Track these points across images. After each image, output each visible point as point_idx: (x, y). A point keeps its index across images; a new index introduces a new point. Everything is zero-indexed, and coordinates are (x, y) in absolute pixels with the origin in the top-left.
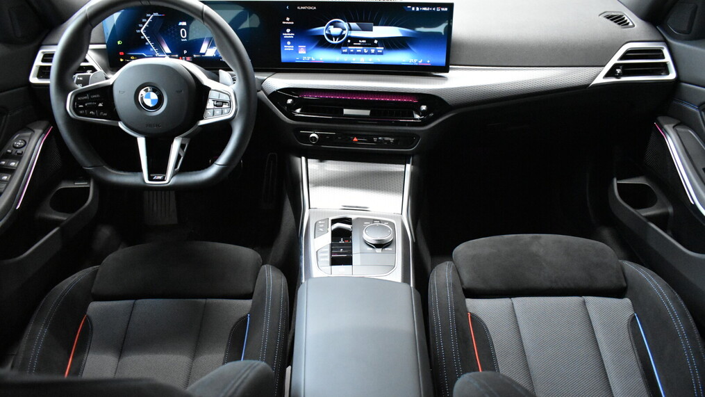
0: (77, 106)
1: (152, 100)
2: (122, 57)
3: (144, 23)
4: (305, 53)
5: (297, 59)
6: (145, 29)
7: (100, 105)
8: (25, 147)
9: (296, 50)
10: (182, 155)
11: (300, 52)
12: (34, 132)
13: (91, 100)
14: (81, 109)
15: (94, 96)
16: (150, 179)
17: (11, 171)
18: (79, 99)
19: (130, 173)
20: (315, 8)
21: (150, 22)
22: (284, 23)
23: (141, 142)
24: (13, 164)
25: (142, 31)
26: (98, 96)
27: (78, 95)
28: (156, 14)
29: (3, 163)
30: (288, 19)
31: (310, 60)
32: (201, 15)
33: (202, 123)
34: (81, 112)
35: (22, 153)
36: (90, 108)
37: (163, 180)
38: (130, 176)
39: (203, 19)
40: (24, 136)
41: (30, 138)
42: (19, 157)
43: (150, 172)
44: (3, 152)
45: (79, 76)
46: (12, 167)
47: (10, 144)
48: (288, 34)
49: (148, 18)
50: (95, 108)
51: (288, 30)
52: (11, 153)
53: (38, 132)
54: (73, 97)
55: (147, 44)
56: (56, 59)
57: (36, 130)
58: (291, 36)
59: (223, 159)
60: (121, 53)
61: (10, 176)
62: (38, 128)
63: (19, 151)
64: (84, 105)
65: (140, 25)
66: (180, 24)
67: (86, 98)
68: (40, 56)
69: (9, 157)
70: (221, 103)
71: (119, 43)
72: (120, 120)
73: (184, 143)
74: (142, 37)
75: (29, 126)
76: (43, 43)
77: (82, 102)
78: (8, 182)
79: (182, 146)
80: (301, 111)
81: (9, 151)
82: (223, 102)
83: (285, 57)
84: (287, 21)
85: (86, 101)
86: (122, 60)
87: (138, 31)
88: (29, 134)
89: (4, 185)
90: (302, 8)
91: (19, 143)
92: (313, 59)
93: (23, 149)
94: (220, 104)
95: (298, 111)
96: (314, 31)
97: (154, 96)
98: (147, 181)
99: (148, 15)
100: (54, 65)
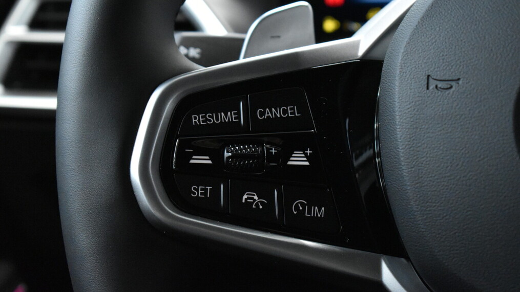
0: (184, 157)
7: (298, 160)
13: (255, 131)
14: (200, 172)
15: (270, 113)
18: (197, 119)
26: (292, 112)
27: (196, 99)
34: (198, 192)
36: (241, 174)
50: (271, 175)
64: (216, 155)
67: (230, 116)
68: (27, 4)
85: (230, 134)
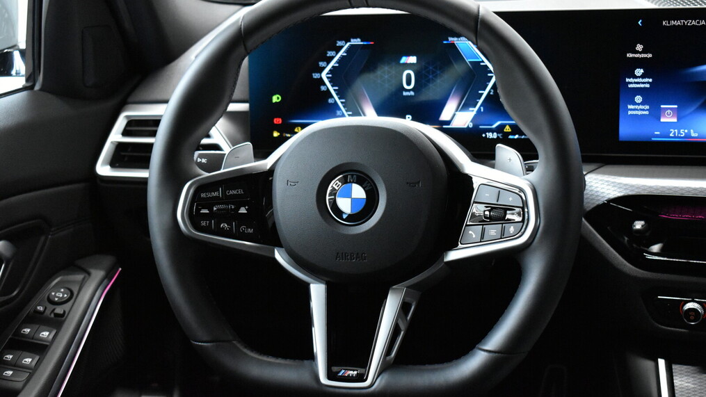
0: (198, 210)
1: (354, 201)
2: (277, 128)
3: (329, 60)
4: (675, 120)
5: (657, 135)
6: (331, 72)
7: (243, 210)
8: (70, 304)
9: (656, 114)
10: (403, 327)
11: (663, 120)
12: (89, 274)
13: (226, 200)
14: (204, 216)
15: (231, 192)
16: (331, 376)
17: (41, 349)
18: (203, 195)
19: (288, 362)
20: (703, 22)
21: (342, 58)
22: (630, 55)
23: (318, 293)
24: (45, 334)
25: (324, 75)
26: (240, 192)
27: (202, 187)
28: (356, 41)
29: (27, 330)
30: (639, 47)
31: (688, 136)
32: (472, 24)
33: (453, 256)
34: (203, 223)
35: (62, 315)
36: (220, 216)
37: (361, 378)
38: (286, 366)
39: (476, 32)
40: (69, 282)
41: (82, 286)
42: (56, 322)
43: (332, 361)
44: (28, 310)
45: (201, 156)
46: (42, 340)
47: (43, 295)
48: (639, 80)
49: (338, 49)
50: (232, 216)
51: (639, 72)
52: (41, 313)
53: (98, 275)
54: (192, 191)
55: (330, 101)
56: (163, 130)
57: (93, 272)
58: (645, 83)
59: (497, 339)
60: (278, 121)
61: (37, 358)
62: (96, 267)
63: (59, 310)
64: (210, 209)
65: (322, 64)
66: (404, 60)
67: (216, 194)
68: (121, 123)
69: (39, 320)
70: (502, 211)
71: (276, 99)
72: (279, 245)
73: (408, 300)
74: (323, 88)
75: (80, 262)
76: (130, 100)
77: (209, 203)
78: (32, 371)
79: (404, 308)
80: (662, 249)
81: (40, 308)
82: (506, 210)
83: (627, 130)
84: (638, 52)
85: (217, 201)
86: (276, 134)
87: (316, 76)
88: (79, 277)
89: (23, 377)
90: (673, 23)
91: (60, 295)
92: (693, 135)
93: (67, 307)
94: (498, 214)
95: (656, 248)
96: (697, 73)
97: (358, 192)
98: (324, 380)
99: (339, 43)
100: (159, 142)
